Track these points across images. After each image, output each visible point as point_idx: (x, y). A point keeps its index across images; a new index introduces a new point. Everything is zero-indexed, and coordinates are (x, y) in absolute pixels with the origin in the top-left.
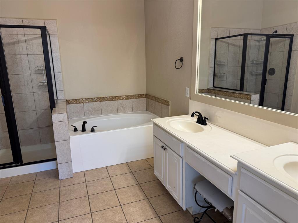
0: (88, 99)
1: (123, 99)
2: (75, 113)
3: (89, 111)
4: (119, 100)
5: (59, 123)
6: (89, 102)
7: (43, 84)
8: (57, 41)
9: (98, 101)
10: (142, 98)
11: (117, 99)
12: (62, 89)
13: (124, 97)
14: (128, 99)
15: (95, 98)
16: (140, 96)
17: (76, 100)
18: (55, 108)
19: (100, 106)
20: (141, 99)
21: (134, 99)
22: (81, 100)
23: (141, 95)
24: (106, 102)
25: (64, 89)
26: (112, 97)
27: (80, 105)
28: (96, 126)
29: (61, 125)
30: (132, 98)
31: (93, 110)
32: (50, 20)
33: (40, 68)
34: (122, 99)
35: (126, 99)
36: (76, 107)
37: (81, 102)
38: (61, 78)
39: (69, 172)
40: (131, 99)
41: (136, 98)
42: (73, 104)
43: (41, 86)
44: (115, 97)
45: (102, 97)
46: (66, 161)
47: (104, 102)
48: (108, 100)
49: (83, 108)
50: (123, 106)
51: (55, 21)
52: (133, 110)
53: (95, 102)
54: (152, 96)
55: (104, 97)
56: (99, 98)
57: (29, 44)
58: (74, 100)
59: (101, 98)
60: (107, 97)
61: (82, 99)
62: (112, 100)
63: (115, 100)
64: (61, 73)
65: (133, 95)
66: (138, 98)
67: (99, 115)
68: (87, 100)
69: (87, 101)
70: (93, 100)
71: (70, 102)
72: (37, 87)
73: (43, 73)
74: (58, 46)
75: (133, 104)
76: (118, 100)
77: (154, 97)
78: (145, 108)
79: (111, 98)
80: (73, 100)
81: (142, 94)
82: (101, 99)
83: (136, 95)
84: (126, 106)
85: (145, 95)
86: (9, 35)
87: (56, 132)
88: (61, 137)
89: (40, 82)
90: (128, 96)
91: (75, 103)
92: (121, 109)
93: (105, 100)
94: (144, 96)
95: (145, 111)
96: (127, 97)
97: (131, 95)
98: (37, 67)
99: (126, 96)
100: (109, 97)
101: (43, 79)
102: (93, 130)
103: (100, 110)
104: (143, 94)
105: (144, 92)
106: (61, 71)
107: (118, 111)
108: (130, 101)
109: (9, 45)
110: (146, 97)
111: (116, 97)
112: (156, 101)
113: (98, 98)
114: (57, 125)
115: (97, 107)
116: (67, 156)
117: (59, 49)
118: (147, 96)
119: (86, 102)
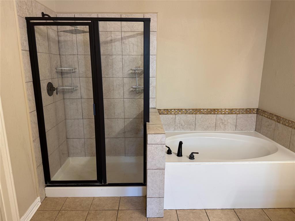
0: (182, 109)
1: (225, 114)
2: (165, 125)
3: (180, 125)
4: (220, 114)
5: (155, 146)
6: (182, 113)
7: (135, 89)
8: (156, 39)
9: (193, 114)
10: (251, 113)
11: (216, 113)
12: (154, 97)
13: (227, 110)
14: (232, 113)
15: (189, 109)
16: (248, 111)
17: (167, 110)
18: (149, 122)
19: (194, 120)
20: (250, 115)
21: (239, 114)
22: (173, 111)
23: (250, 109)
24: (202, 115)
25: (156, 97)
26: (211, 109)
27: (171, 116)
28: (198, 153)
29: (157, 148)
30: (238, 112)
31: (185, 124)
32: (150, 14)
33: (133, 71)
34: (223, 113)
35: (229, 114)
36: (167, 119)
37: (173, 113)
38: (155, 83)
39: (159, 210)
40: (236, 113)
41: (243, 113)
42: (164, 114)
43: (132, 92)
44: (214, 110)
45: (199, 109)
46: (157, 196)
47: (200, 116)
48: (205, 113)
49: (174, 120)
50: (224, 122)
51: (156, 15)
52: (237, 128)
53: (189, 114)
54: (271, 114)
55: (200, 109)
56: (195, 109)
57: (125, 43)
58: (166, 110)
59: (196, 109)
60: (204, 109)
61: (175, 110)
62: (211, 114)
63: (214, 114)
64: (155, 78)
65: (240, 109)
66: (246, 113)
67: (191, 131)
68: (180, 111)
69: (180, 113)
70: (187, 112)
71: (161, 112)
72: (128, 93)
73: (136, 77)
74: (156, 45)
75: (238, 120)
76: (218, 114)
77: (275, 115)
78: (254, 127)
79: (209, 110)
80: (164, 110)
81: (252, 109)
82: (196, 111)
83: (243, 109)
84: (228, 123)
85: (256, 110)
86: (106, 32)
87: (150, 157)
88: (155, 165)
89: (132, 88)
90: (233, 109)
91: (166, 114)
92: (220, 126)
93: (201, 113)
94: (254, 112)
95: (253, 131)
96: (231, 111)
97: (236, 109)
98: (131, 70)
99: (229, 109)
100: (207, 109)
101: (135, 84)
102: (191, 157)
103: (194, 125)
104: (254, 109)
105: (256, 106)
106: (155, 75)
107: (216, 127)
108: (234, 116)
109: (105, 44)
110: (257, 113)
111: (216, 110)
112: (279, 122)
113: (193, 109)
114: (153, 148)
115: (191, 121)
116: (159, 189)
117: (156, 49)
118: (259, 112)
119: (178, 113)
